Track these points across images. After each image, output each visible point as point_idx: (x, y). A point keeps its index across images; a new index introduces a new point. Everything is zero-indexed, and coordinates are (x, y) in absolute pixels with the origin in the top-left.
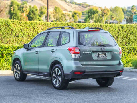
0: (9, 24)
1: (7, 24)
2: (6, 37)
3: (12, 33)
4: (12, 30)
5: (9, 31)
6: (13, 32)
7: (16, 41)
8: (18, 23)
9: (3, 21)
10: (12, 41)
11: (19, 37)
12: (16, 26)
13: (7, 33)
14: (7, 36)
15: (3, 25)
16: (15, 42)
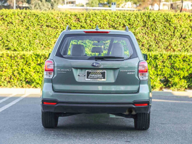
0: (169, 19)
1: (167, 19)
2: (164, 39)
3: (174, 32)
4: (175, 28)
5: (169, 29)
6: (176, 31)
7: (182, 45)
8: (187, 17)
9: (161, 15)
10: (175, 45)
11: (187, 39)
12: (183, 22)
13: (166, 34)
14: (166, 38)
15: (160, 21)
16: (179, 46)
